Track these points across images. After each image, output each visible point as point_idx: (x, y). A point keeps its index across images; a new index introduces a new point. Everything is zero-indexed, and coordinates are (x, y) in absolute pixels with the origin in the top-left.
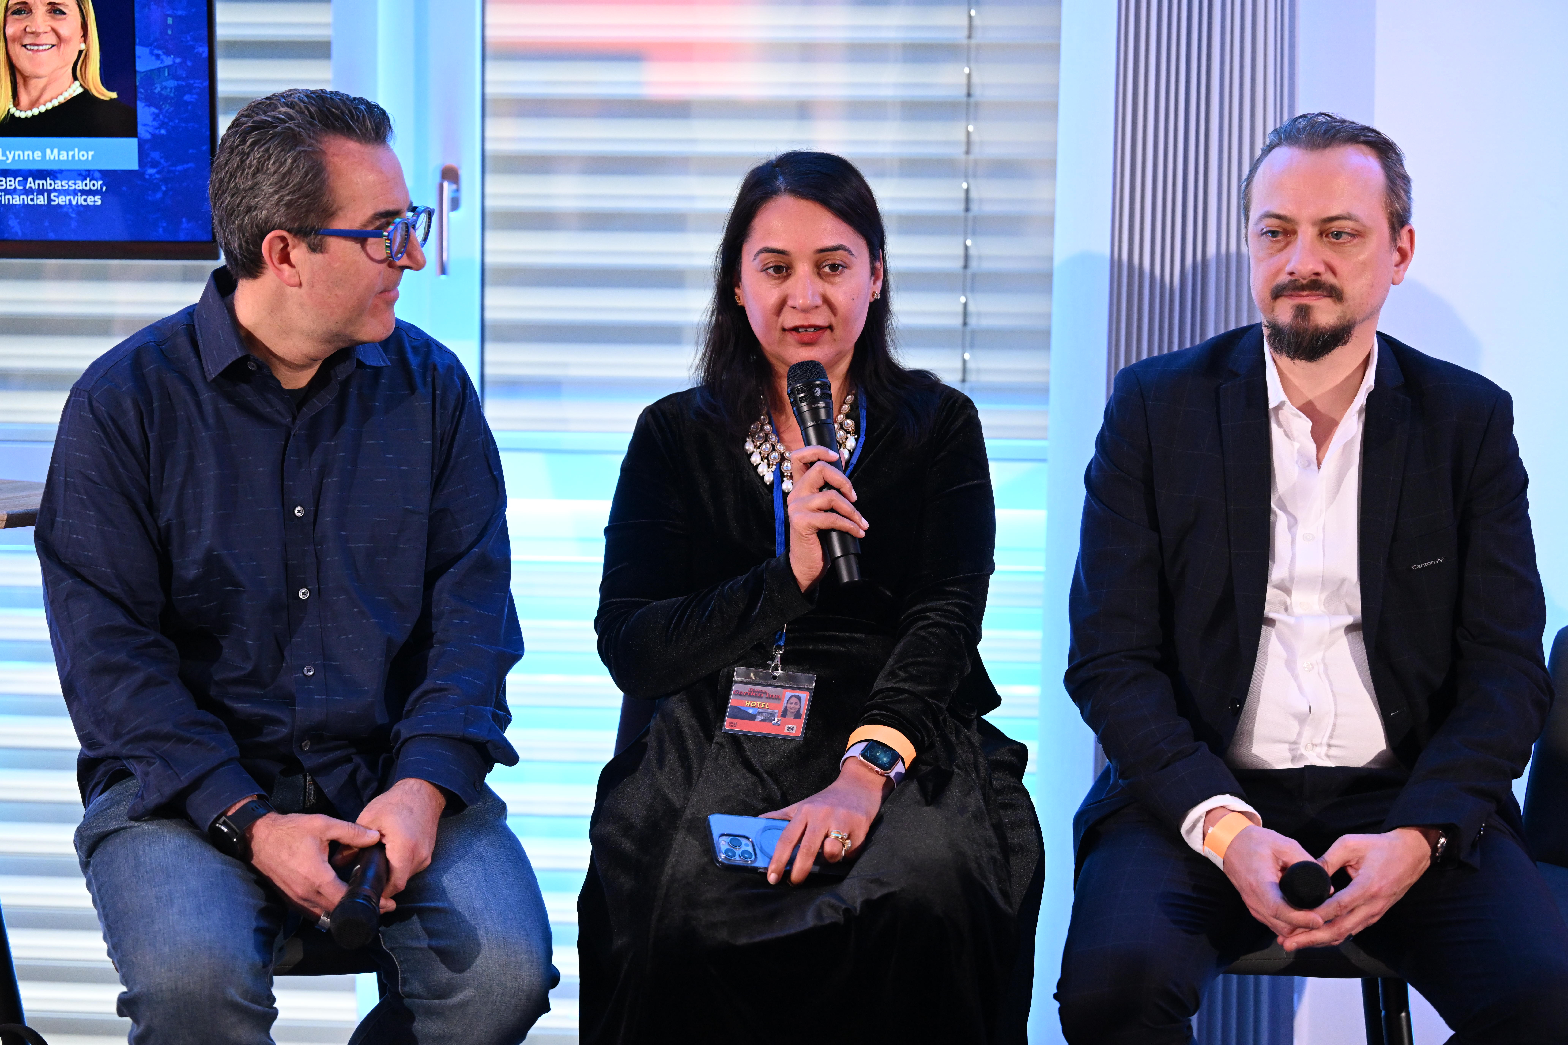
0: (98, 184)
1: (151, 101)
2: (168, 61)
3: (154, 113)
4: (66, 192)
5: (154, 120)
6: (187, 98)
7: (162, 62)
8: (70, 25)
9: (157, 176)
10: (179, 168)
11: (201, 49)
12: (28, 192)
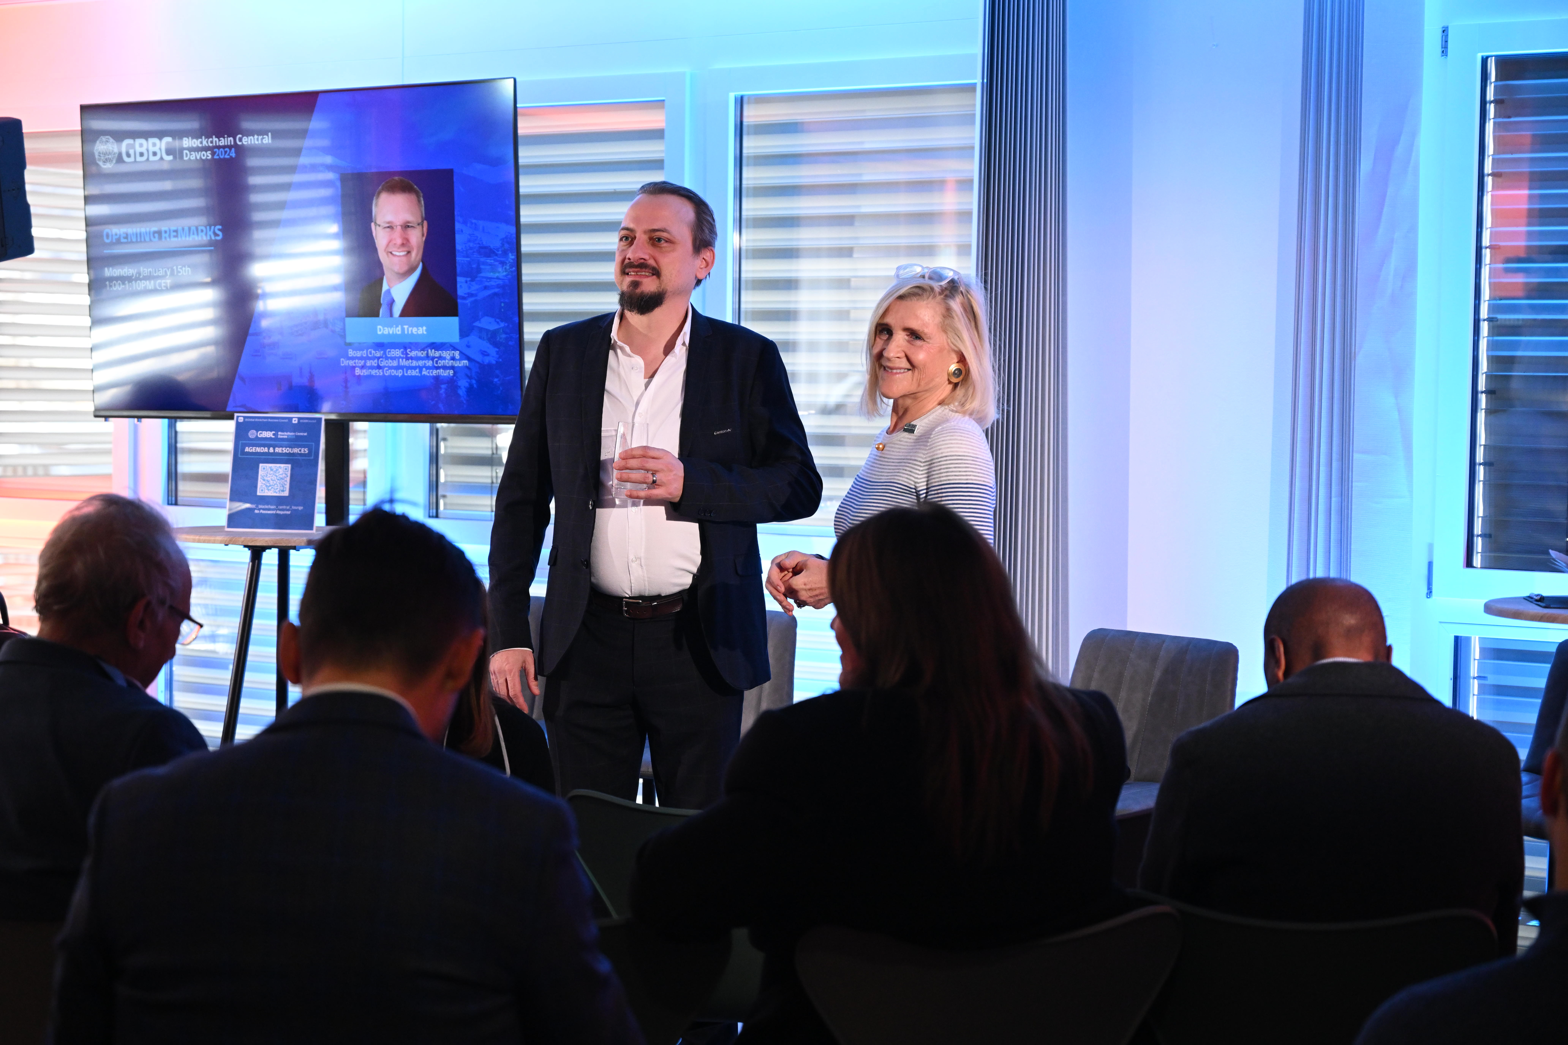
2: (502, 325)
3: (496, 351)
5: (497, 354)
6: (510, 343)
9: (498, 382)
10: (507, 378)
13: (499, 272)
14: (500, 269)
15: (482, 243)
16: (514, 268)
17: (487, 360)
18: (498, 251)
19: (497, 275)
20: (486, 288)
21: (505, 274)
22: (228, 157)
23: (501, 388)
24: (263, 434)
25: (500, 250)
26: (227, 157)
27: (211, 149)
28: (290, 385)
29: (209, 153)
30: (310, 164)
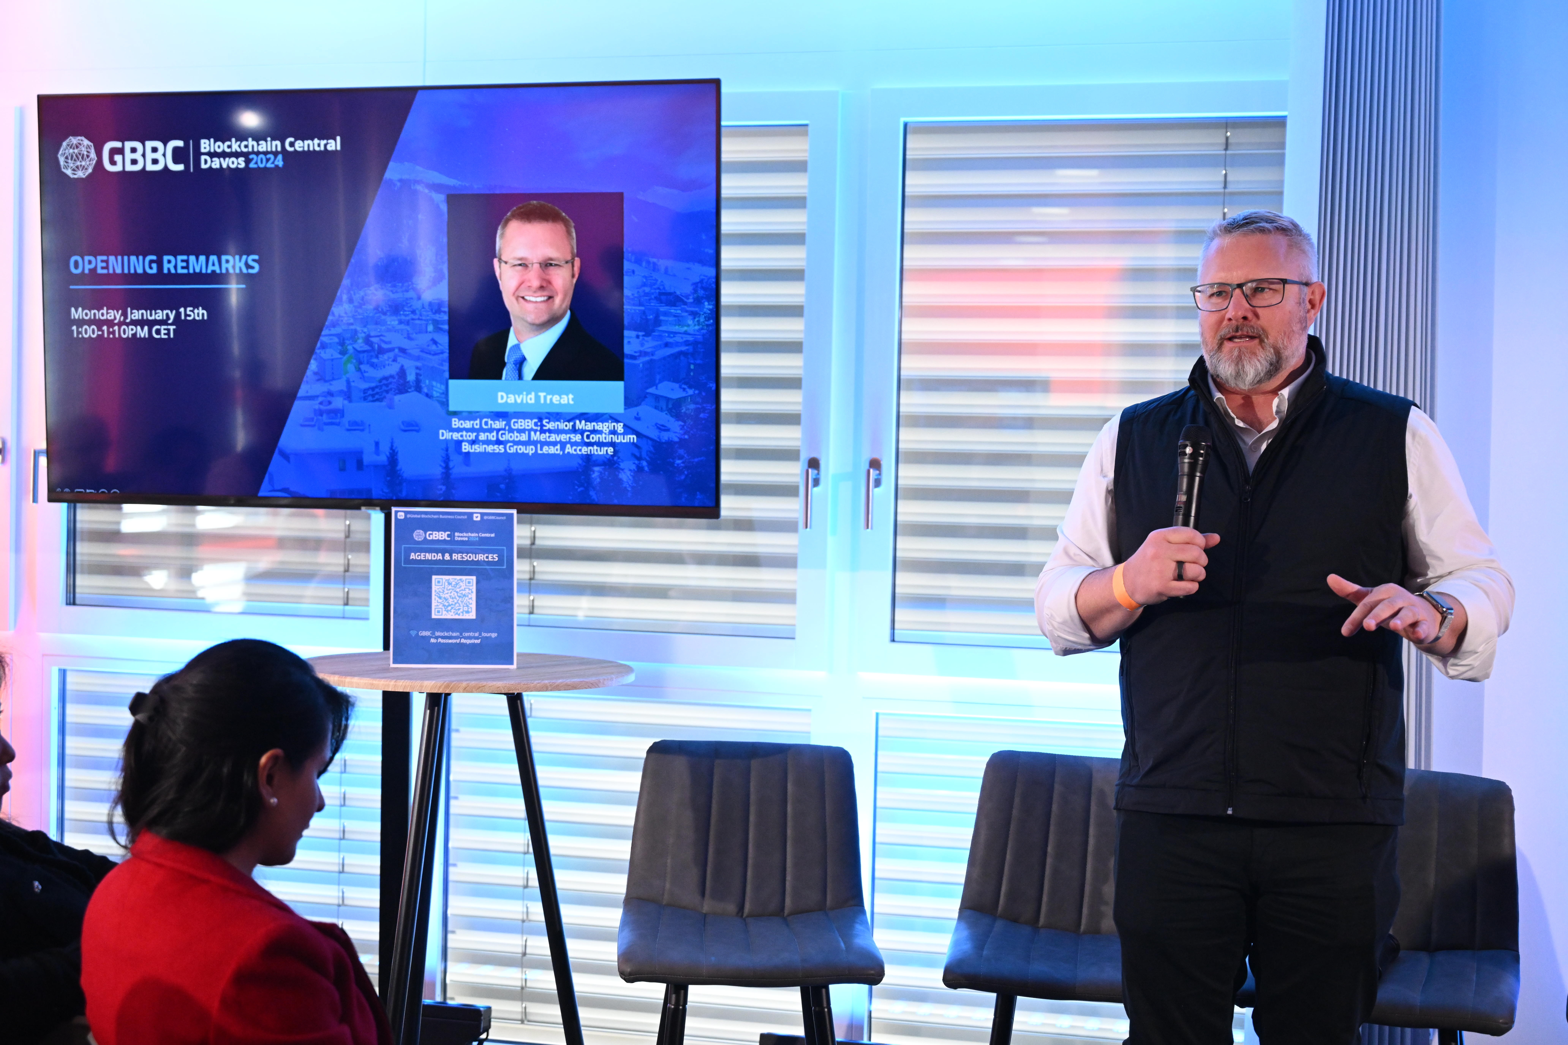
1: (679, 418)
2: (691, 392)
3: (681, 425)
5: (681, 429)
6: (702, 415)
7: (687, 392)
9: (682, 465)
10: (696, 460)
11: (711, 385)
13: (688, 325)
14: (690, 322)
15: (664, 288)
16: (712, 321)
17: (665, 436)
18: (688, 299)
19: (685, 328)
20: (667, 345)
21: (697, 327)
22: (273, 166)
23: (686, 472)
24: (434, 535)
25: (691, 297)
26: (269, 165)
27: (245, 155)
28: (360, 464)
29: (241, 160)
30: (400, 180)
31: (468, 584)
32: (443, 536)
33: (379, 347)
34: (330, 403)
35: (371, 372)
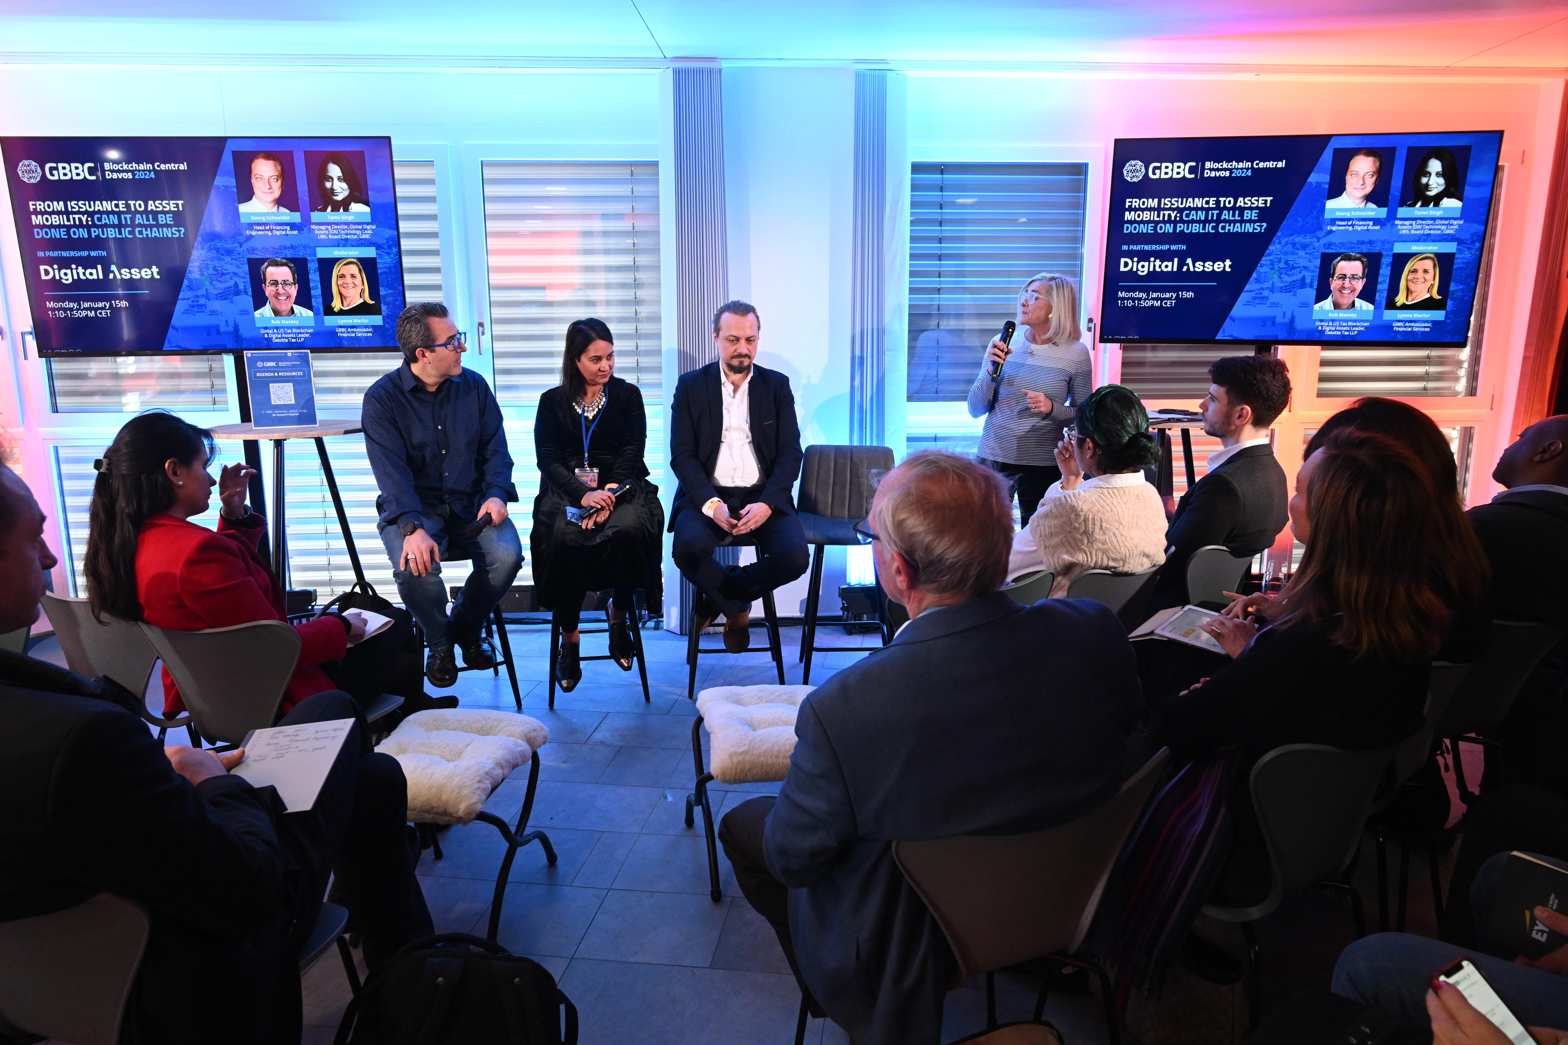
0: (371, 330)
1: (385, 304)
2: (390, 291)
4: (361, 332)
7: (388, 292)
8: (358, 281)
11: (400, 288)
12: (349, 332)
14: (387, 258)
16: (397, 258)
18: (384, 246)
19: (384, 261)
21: (390, 260)
22: (149, 177)
24: (269, 364)
25: (386, 245)
26: (147, 177)
27: (132, 172)
28: (218, 332)
29: (130, 174)
30: (224, 186)
31: (289, 387)
32: (273, 364)
33: (222, 272)
34: (198, 301)
35: (219, 285)
